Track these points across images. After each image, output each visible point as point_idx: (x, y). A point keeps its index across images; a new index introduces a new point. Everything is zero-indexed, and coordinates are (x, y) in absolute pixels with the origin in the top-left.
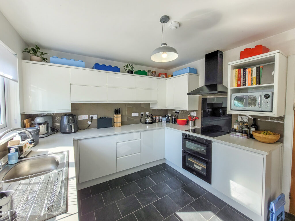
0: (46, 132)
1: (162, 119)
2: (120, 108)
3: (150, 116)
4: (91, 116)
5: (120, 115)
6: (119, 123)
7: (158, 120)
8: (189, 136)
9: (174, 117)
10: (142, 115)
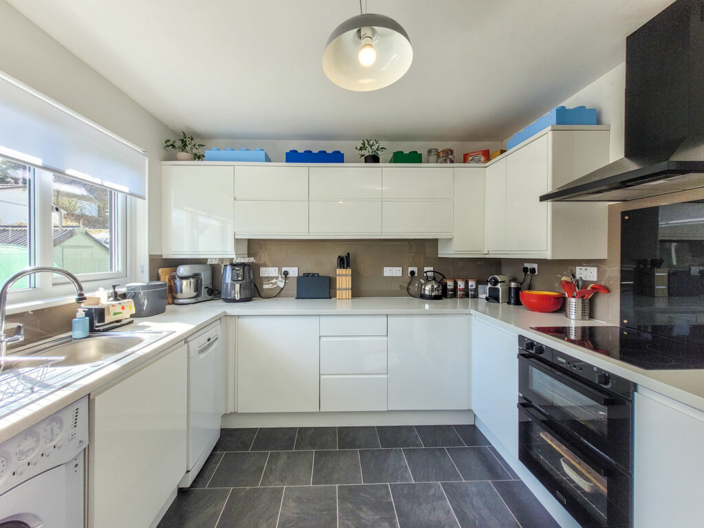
0: (195, 294)
1: (476, 290)
2: (348, 254)
3: (434, 279)
4: (284, 269)
5: (349, 271)
6: (346, 289)
7: (463, 290)
8: (541, 349)
9: (513, 285)
10: (413, 273)
